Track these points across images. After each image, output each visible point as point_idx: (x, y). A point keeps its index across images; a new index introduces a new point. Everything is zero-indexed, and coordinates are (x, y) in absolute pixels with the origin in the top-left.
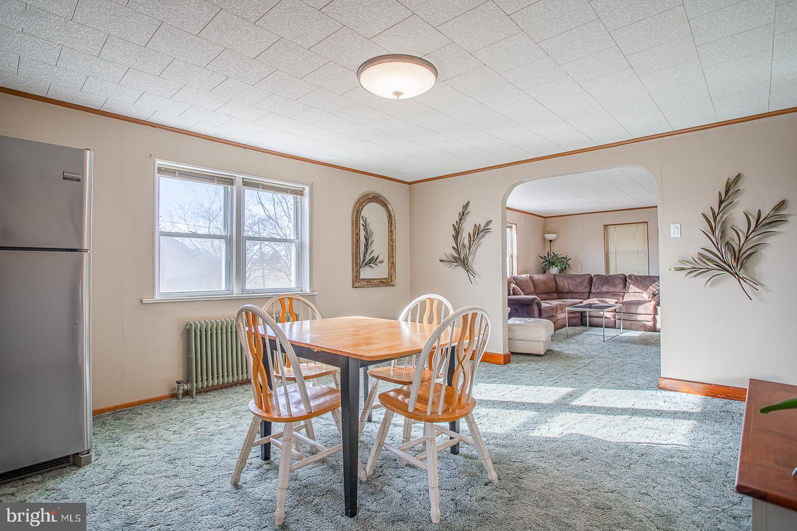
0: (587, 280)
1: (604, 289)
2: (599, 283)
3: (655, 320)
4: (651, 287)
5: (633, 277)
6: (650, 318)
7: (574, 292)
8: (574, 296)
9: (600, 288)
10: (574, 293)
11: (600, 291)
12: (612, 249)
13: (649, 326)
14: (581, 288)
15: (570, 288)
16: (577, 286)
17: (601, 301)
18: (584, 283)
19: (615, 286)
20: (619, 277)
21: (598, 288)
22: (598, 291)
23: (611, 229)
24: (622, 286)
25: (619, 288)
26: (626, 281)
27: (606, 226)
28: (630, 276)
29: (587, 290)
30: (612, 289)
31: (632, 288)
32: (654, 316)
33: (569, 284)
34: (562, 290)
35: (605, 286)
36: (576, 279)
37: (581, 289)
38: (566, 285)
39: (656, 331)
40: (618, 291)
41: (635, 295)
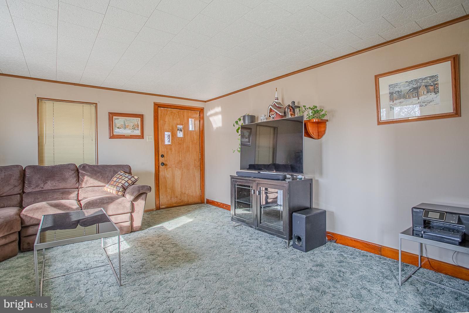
0: (16, 175)
1: (49, 185)
2: (39, 178)
3: (131, 219)
4: (115, 179)
5: (87, 167)
9: (42, 185)
11: (41, 189)
12: (47, 130)
13: (126, 226)
14: (7, 188)
17: (57, 206)
18: (12, 180)
19: (64, 180)
20: (69, 168)
21: (37, 186)
22: (37, 189)
23: (47, 106)
24: (75, 179)
25: (72, 181)
26: (78, 173)
27: (39, 100)
28: (83, 166)
29: (17, 190)
30: (62, 185)
31: (88, 181)
32: (131, 214)
35: (48, 182)
37: (6, 190)
39: (133, 231)
40: (68, 187)
41: (94, 191)
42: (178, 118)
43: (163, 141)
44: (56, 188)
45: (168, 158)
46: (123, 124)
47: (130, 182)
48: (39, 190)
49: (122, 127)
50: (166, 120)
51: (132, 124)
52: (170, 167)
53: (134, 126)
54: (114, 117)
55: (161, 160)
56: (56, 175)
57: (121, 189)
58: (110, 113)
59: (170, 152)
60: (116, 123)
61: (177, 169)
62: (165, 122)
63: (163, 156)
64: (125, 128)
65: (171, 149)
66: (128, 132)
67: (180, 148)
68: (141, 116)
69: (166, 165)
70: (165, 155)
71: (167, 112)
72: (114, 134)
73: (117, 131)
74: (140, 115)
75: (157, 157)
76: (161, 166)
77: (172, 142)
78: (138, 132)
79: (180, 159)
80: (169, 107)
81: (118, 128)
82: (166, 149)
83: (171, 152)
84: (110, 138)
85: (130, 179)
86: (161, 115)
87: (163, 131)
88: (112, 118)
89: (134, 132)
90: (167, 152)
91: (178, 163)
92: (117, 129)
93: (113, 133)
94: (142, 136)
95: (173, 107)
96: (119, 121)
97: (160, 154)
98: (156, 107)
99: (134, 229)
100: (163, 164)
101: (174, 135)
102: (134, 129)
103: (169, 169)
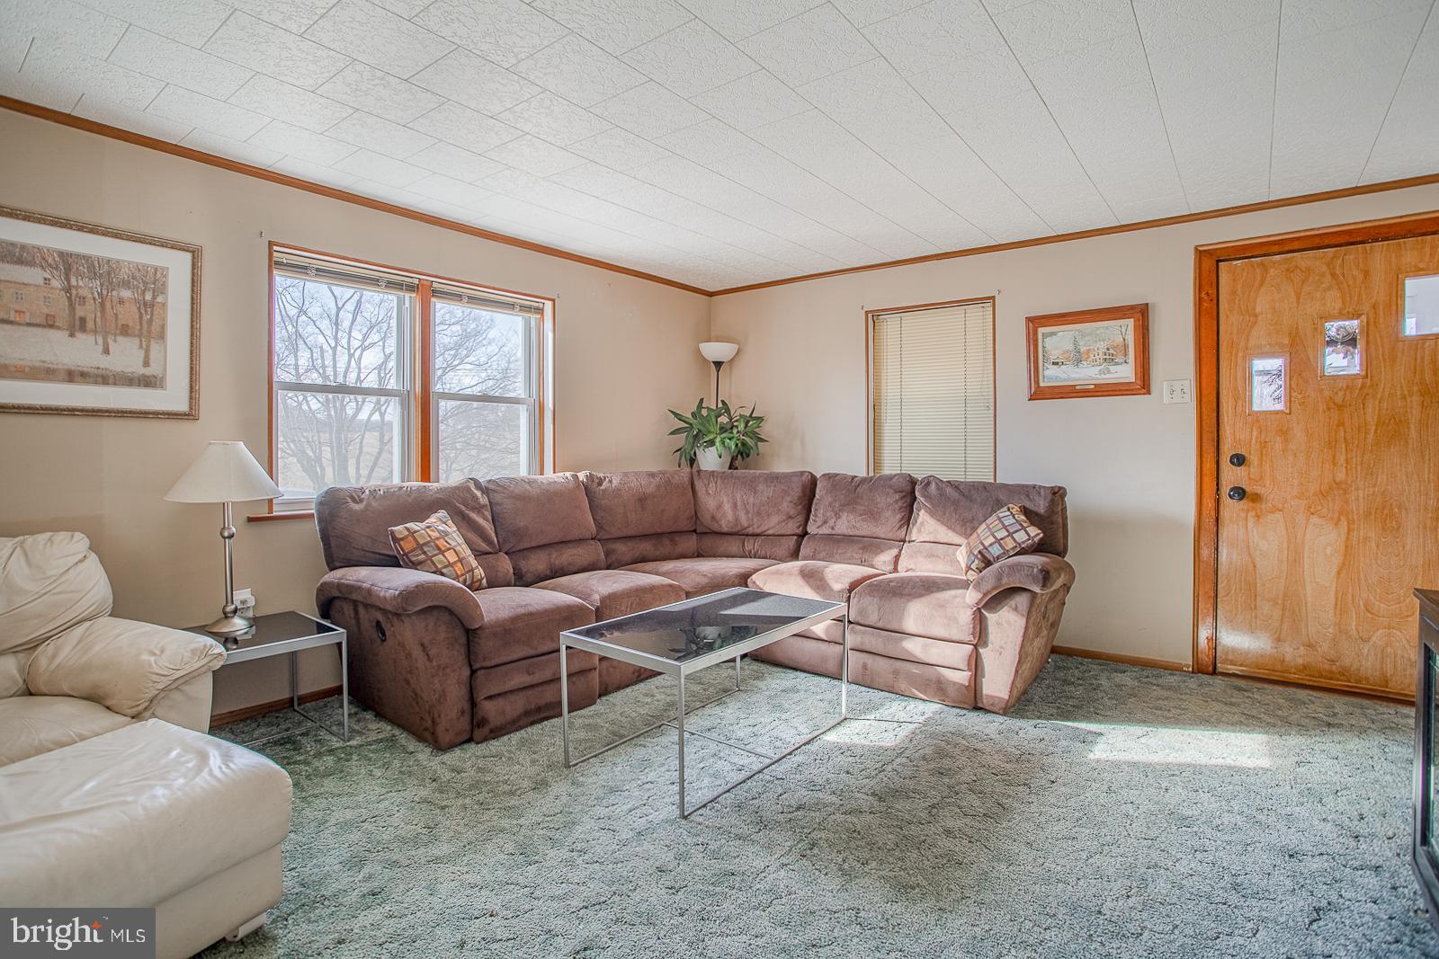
0: (796, 491)
1: (845, 524)
2: (830, 504)
3: (976, 665)
4: (981, 529)
5: (933, 486)
6: (957, 655)
7: (750, 530)
8: (748, 546)
9: (831, 522)
10: (753, 535)
11: (830, 532)
12: (890, 392)
13: (955, 683)
14: (775, 519)
15: (737, 519)
16: (759, 513)
18: (785, 504)
19: (872, 515)
20: (890, 487)
23: (890, 325)
24: (899, 516)
25: (887, 525)
26: (915, 498)
28: (927, 483)
29: (793, 527)
30: (866, 528)
31: (927, 526)
32: (976, 651)
33: (735, 506)
34: (715, 527)
35: (844, 516)
36: (761, 487)
37: (772, 524)
38: (727, 507)
39: (981, 709)
40: (883, 536)
41: (933, 556)
42: (1329, 288)
43: (1244, 395)
44: (858, 533)
45: (1267, 468)
46: (1070, 347)
47: (1010, 544)
48: (827, 532)
49: (1068, 359)
50: (1257, 310)
51: (1102, 346)
52: (1275, 510)
53: (1112, 352)
54: (1041, 331)
55: (1231, 476)
56: (860, 500)
57: (976, 562)
58: (1029, 320)
59: (1278, 446)
60: (1046, 345)
61: (1315, 519)
62: (1256, 316)
63: (1239, 460)
64: (1078, 361)
65: (1284, 433)
66: (1088, 374)
67: (1341, 424)
68: (1141, 314)
69: (1256, 498)
70: (1253, 458)
71: (1266, 271)
72: (1042, 384)
73: (1052, 375)
74: (1132, 308)
75: (1209, 465)
76: (1226, 500)
77: (1290, 401)
78: (1125, 372)
79: (1341, 476)
80: (1276, 248)
81: (1054, 363)
82: (1255, 433)
83: (1286, 441)
84: (1030, 400)
85: (1010, 535)
86: (1234, 293)
87: (1240, 354)
88: (1036, 333)
89: (1109, 372)
90: (1264, 445)
91: (1323, 495)
92: (1051, 366)
93: (1037, 382)
94: (1143, 384)
95: (1296, 245)
96: (1057, 341)
97: (1227, 451)
98: (1208, 264)
99: (985, 701)
100: (1239, 493)
101: (1301, 371)
102: (1109, 359)
103: (1270, 517)
